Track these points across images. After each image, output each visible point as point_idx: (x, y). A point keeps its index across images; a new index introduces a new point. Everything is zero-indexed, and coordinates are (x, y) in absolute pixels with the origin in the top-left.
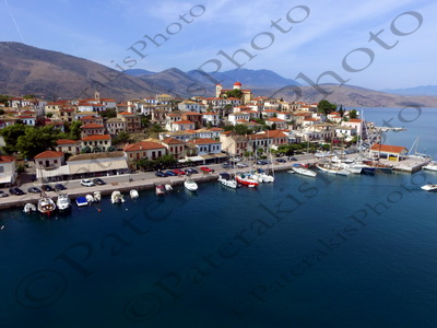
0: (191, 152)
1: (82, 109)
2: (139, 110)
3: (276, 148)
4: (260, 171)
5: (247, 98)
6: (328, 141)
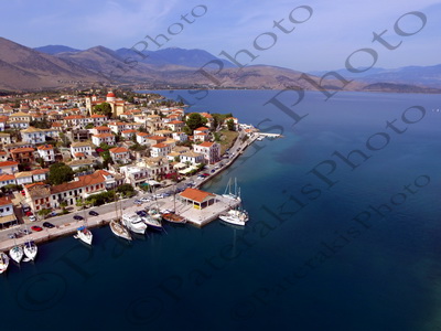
5: (120, 111)
6: (162, 175)
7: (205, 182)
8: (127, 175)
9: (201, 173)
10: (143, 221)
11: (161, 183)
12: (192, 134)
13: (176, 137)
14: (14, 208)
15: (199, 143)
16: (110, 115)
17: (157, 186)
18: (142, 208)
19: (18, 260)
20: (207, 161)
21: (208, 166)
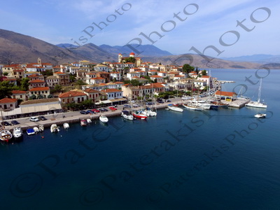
0: (103, 98)
1: (29, 70)
2: (68, 71)
3: (157, 94)
4: (147, 109)
5: (138, 63)
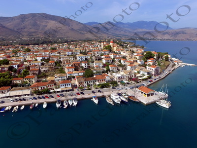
0: (57, 87)
5: (115, 49)
6: (130, 79)
7: (151, 84)
8: (115, 77)
9: (149, 80)
10: (120, 98)
11: (130, 82)
12: (147, 61)
13: (139, 62)
14: (72, 84)
15: (149, 65)
16: (111, 51)
17: (128, 83)
18: (120, 92)
19: (71, 104)
20: (152, 75)
21: (153, 77)
